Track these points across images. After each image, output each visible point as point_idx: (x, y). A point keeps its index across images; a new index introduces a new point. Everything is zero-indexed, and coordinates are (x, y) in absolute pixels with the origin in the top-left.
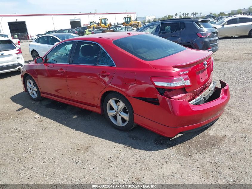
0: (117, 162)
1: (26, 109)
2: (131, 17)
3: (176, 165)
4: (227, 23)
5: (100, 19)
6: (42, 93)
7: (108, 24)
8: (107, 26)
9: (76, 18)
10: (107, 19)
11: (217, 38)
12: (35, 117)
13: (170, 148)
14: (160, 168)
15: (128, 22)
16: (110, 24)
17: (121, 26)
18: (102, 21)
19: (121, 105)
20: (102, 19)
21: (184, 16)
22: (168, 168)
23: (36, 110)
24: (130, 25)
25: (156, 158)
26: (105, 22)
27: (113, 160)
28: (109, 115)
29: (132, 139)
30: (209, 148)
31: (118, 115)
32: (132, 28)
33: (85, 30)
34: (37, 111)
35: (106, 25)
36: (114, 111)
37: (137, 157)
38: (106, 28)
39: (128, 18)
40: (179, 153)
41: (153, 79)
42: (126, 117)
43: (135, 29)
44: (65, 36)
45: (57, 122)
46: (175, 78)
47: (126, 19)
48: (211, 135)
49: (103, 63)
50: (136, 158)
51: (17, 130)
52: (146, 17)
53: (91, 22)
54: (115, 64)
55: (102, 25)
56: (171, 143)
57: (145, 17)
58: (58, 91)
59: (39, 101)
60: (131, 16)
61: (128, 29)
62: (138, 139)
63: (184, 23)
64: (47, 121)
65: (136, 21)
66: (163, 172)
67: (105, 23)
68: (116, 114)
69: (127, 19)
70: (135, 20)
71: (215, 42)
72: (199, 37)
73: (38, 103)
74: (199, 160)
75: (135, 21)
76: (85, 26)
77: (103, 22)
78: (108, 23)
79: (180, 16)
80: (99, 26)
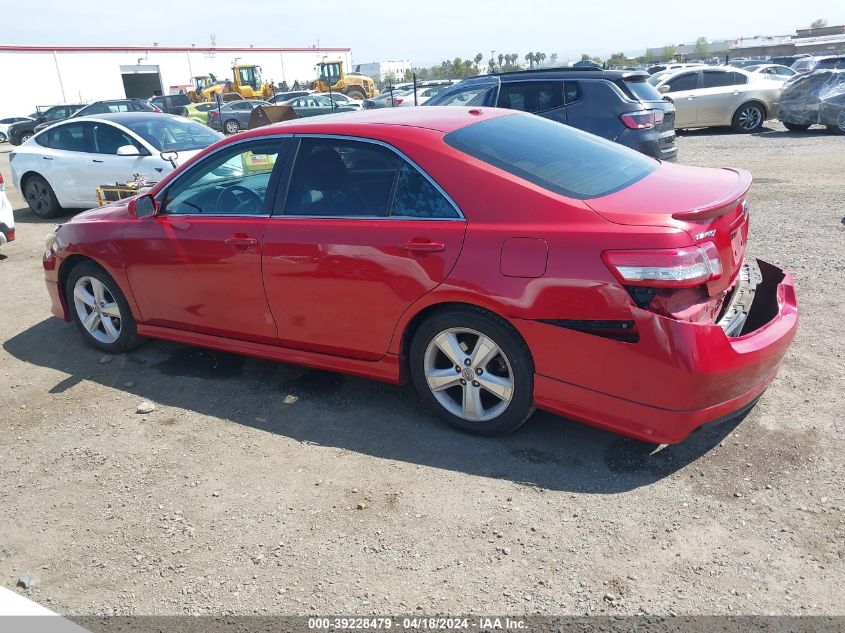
0: (517, 537)
1: (87, 385)
2: (340, 64)
3: (712, 529)
4: (668, 86)
5: (233, 69)
6: (140, 323)
7: (263, 86)
8: (259, 93)
9: (142, 63)
10: (258, 69)
11: (671, 133)
12: (140, 408)
13: (665, 480)
14: (665, 543)
15: (332, 81)
16: (271, 86)
17: (308, 91)
18: (241, 75)
19: (486, 348)
20: (241, 68)
21: (503, 65)
22: (693, 541)
23: (129, 384)
24: (340, 90)
25: (639, 515)
26: (254, 80)
27: (502, 534)
28: (432, 386)
29: (527, 461)
30: (785, 468)
31: (469, 383)
32: (349, 99)
33: (187, 107)
34: (134, 385)
35: (255, 89)
36: (453, 369)
37: (575, 516)
38: (259, 98)
39: (331, 66)
40: (699, 490)
41: (612, 259)
42: (503, 389)
43: (360, 102)
44: (149, 124)
45: (233, 419)
46: (681, 253)
47: (322, 69)
48: (771, 428)
49: (413, 211)
50: (572, 519)
51: (91, 459)
52: (381, 63)
53: (198, 79)
54: (458, 211)
55: (241, 88)
56: (659, 463)
57: (376, 66)
58: (199, 311)
59: (126, 352)
60: (340, 60)
61: (339, 103)
62: (548, 459)
63: (576, 82)
64: (191, 420)
65: (358, 77)
66: (682, 557)
67: (253, 84)
68: (461, 380)
69: (326, 68)
70: (352, 74)
71: (668, 145)
72: (628, 127)
73: (122, 360)
74: (774, 508)
75: (354, 76)
76: (177, 92)
77: (246, 78)
78: (264, 82)
79: (492, 64)
80: (231, 90)
